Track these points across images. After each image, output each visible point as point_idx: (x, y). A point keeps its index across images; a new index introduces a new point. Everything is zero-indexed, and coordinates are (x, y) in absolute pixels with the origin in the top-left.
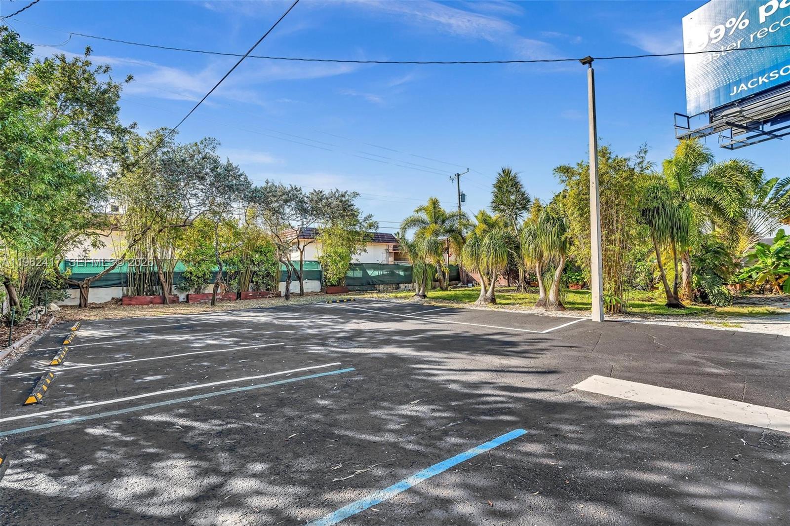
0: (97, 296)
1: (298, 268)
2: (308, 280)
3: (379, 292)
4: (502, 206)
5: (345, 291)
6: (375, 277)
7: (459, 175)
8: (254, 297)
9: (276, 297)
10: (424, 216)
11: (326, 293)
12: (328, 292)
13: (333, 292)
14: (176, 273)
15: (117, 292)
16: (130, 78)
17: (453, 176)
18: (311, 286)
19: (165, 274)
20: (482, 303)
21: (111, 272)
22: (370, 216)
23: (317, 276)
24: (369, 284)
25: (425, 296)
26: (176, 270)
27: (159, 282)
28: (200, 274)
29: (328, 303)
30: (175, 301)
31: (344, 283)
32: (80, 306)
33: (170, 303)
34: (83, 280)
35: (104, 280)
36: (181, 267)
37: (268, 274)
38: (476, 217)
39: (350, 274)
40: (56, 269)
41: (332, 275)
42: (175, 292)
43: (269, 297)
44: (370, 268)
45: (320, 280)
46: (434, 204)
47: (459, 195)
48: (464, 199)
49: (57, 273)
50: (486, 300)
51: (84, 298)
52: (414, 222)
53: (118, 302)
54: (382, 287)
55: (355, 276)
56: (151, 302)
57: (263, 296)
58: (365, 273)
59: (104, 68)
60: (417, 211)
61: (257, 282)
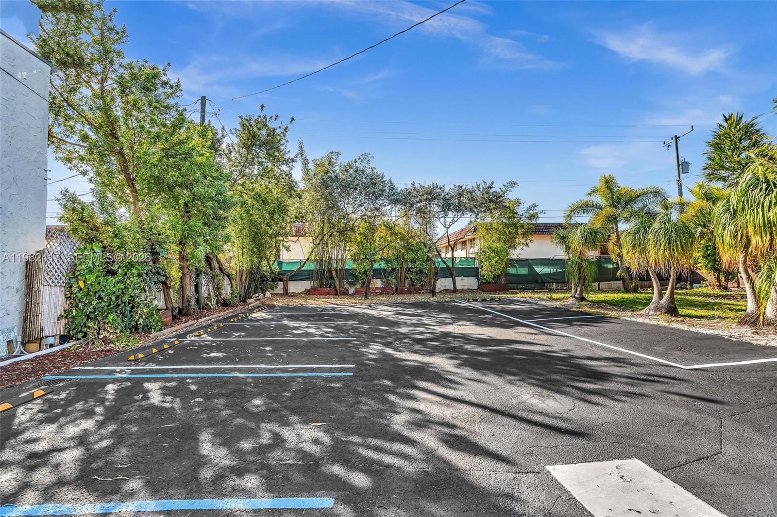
0: (295, 287)
1: (450, 265)
2: (464, 276)
3: (550, 291)
4: (722, 172)
5: (505, 289)
6: (545, 275)
7: (677, 138)
8: (409, 292)
9: (429, 293)
10: (598, 199)
11: (483, 291)
12: (485, 289)
13: (490, 289)
14: (346, 270)
15: (307, 285)
16: (293, 119)
17: (668, 141)
18: (466, 283)
19: (336, 270)
20: (651, 312)
21: (302, 269)
22: (535, 206)
23: (474, 272)
24: (537, 282)
25: (582, 299)
26: (347, 267)
27: (331, 277)
28: (363, 271)
29: (468, 301)
30: (345, 293)
31: (503, 280)
32: (283, 294)
33: (341, 295)
34: (284, 275)
35: (298, 276)
36: (350, 265)
37: (421, 271)
38: (691, 191)
39: (512, 271)
40: (270, 267)
41: (486, 272)
42: (347, 286)
43: (423, 293)
44: (537, 265)
45: (477, 276)
46: (607, 182)
47: (679, 165)
48: (688, 169)
49: (271, 270)
50: (658, 309)
51: (286, 289)
52: (585, 207)
53: (309, 292)
54: (554, 286)
55: (519, 273)
56: (329, 294)
57: (418, 291)
58: (531, 268)
59: (274, 117)
60: (590, 194)
61: (411, 278)
